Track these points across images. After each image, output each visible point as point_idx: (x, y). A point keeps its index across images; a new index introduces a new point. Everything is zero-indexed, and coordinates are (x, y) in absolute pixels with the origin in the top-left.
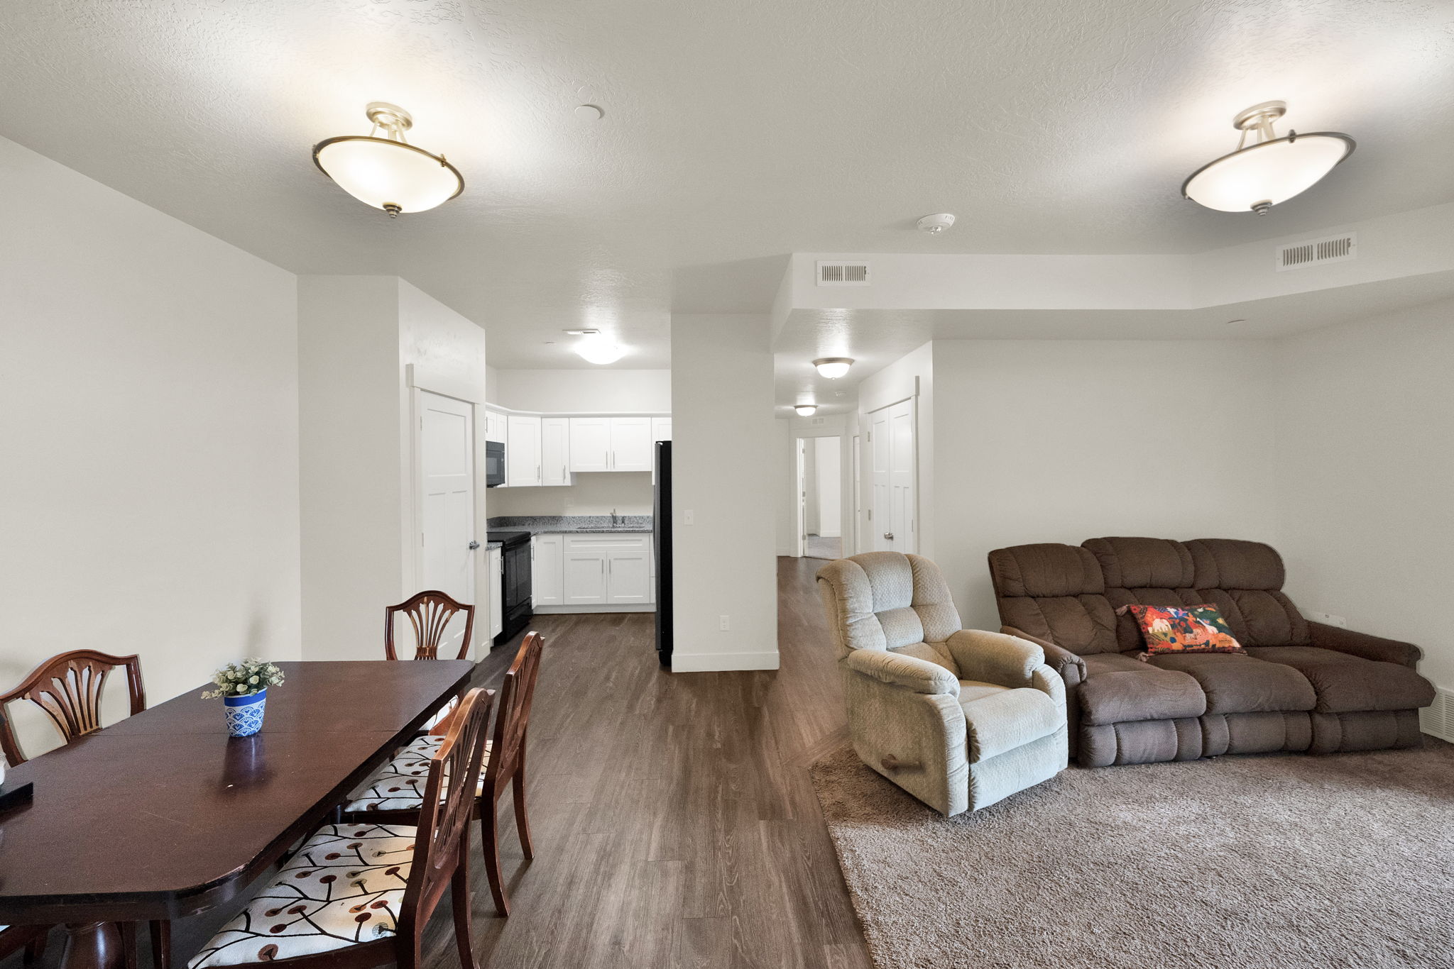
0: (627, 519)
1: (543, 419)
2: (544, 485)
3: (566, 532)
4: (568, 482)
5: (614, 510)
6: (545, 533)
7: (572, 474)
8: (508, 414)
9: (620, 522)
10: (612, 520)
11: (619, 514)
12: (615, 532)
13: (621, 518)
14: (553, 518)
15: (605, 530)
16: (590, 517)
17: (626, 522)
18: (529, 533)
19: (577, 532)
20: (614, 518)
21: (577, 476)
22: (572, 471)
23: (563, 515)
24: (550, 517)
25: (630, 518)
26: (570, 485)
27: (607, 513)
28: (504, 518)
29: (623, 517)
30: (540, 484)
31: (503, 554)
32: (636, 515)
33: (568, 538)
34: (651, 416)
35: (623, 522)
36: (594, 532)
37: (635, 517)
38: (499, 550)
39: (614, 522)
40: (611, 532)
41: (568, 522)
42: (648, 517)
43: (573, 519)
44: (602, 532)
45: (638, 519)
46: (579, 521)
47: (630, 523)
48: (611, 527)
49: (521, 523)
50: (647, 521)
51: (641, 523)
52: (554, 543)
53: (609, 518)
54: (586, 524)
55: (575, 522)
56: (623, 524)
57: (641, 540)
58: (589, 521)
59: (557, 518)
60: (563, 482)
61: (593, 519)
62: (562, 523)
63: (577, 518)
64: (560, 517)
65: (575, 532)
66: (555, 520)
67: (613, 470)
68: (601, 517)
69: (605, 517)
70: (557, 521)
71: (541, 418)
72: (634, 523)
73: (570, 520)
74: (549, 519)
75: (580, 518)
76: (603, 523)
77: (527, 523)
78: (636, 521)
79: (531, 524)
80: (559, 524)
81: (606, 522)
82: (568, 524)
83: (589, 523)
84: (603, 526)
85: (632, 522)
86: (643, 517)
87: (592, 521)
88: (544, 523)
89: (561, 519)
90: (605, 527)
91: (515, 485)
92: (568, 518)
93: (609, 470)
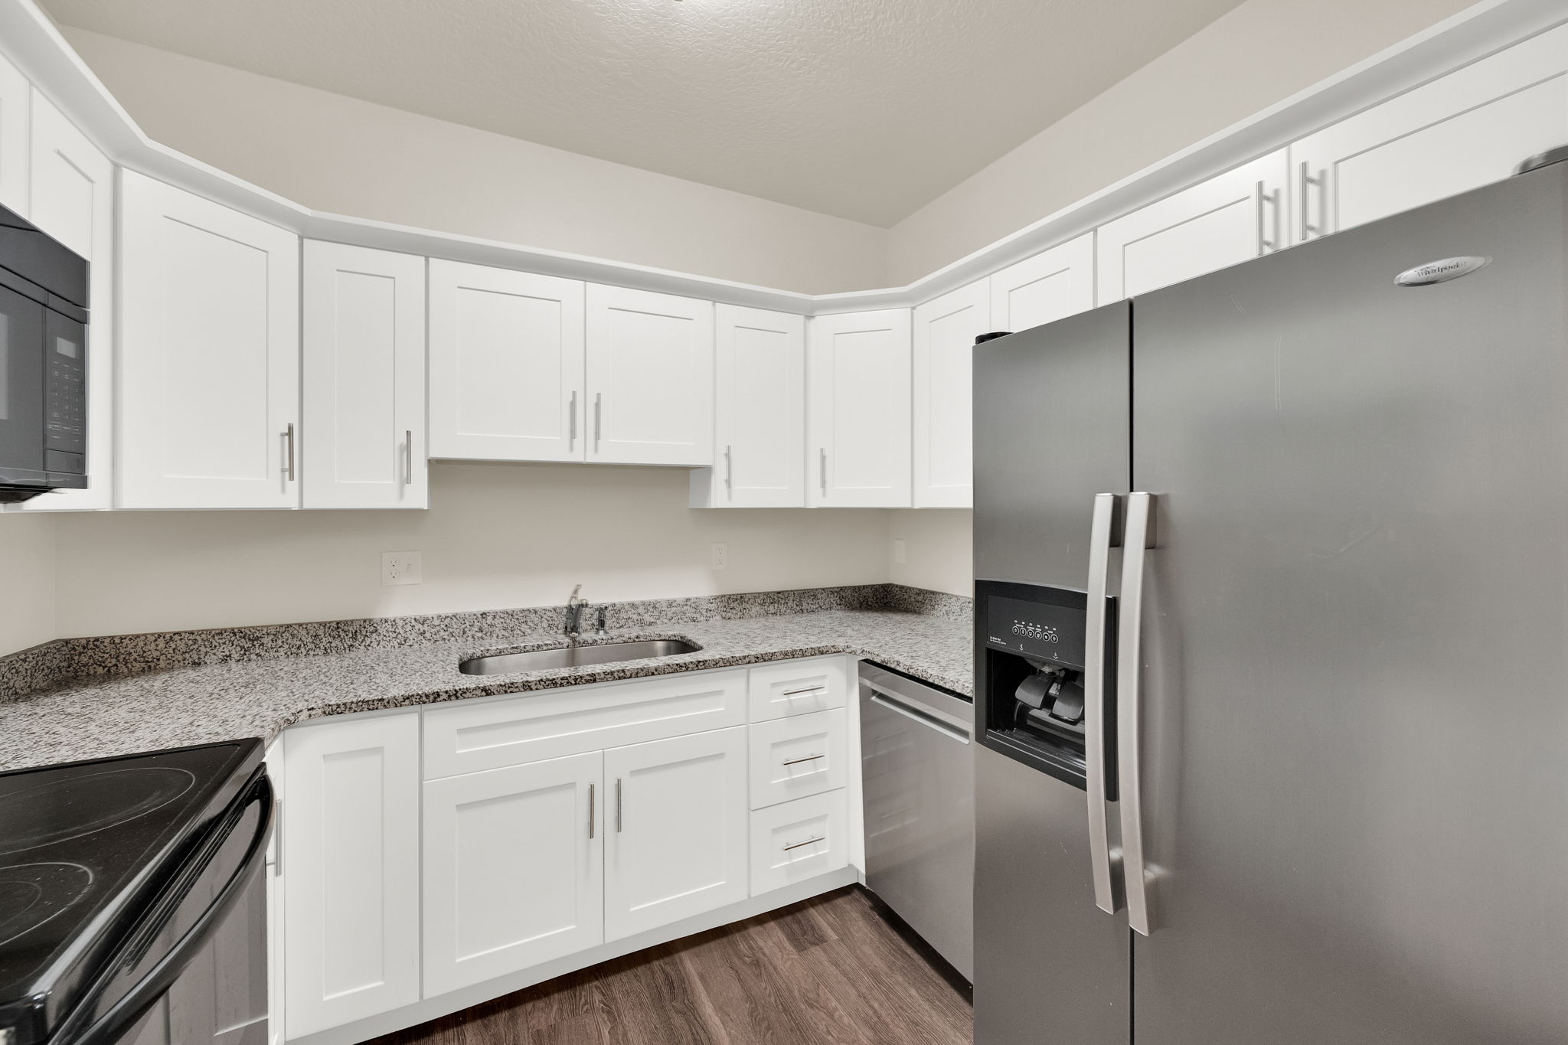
0: (608, 614)
1: (309, 243)
2: (307, 506)
3: (432, 697)
4: (417, 496)
5: (572, 590)
6: (335, 712)
7: (437, 467)
9: (591, 624)
13: (591, 614)
14: (338, 628)
16: (483, 616)
17: (608, 623)
19: (487, 693)
20: (573, 614)
21: (441, 470)
22: (437, 453)
23: (377, 615)
24: (324, 624)
25: (618, 610)
26: (426, 508)
29: (602, 610)
30: (288, 500)
32: (637, 597)
35: (602, 624)
37: (633, 605)
41: (401, 639)
42: (670, 604)
43: (418, 626)
44: (587, 682)
45: (641, 610)
46: (442, 633)
47: (618, 626)
48: (568, 647)
49: (162, 664)
50: (670, 615)
51: (651, 624)
52: (378, 750)
53: (550, 614)
54: (470, 639)
55: (428, 635)
56: (601, 632)
57: (720, 693)
58: (481, 630)
59: (356, 627)
60: (402, 496)
61: (496, 621)
62: (374, 645)
63: (436, 622)
64: (367, 622)
65: (478, 692)
66: (342, 634)
67: (592, 458)
68: (523, 611)
69: (536, 612)
70: (354, 637)
71: (301, 238)
72: (631, 624)
73: (409, 628)
74: (320, 632)
75: (447, 621)
76: (530, 631)
77: (196, 664)
78: (635, 617)
79: (236, 656)
80: (362, 647)
81: (541, 631)
82: (400, 644)
83: (480, 634)
84: (540, 643)
85: (622, 622)
86: (654, 605)
87: (491, 629)
88: (295, 652)
89: (371, 629)
90: (545, 648)
91: (133, 500)
92: (400, 623)
93: (577, 457)
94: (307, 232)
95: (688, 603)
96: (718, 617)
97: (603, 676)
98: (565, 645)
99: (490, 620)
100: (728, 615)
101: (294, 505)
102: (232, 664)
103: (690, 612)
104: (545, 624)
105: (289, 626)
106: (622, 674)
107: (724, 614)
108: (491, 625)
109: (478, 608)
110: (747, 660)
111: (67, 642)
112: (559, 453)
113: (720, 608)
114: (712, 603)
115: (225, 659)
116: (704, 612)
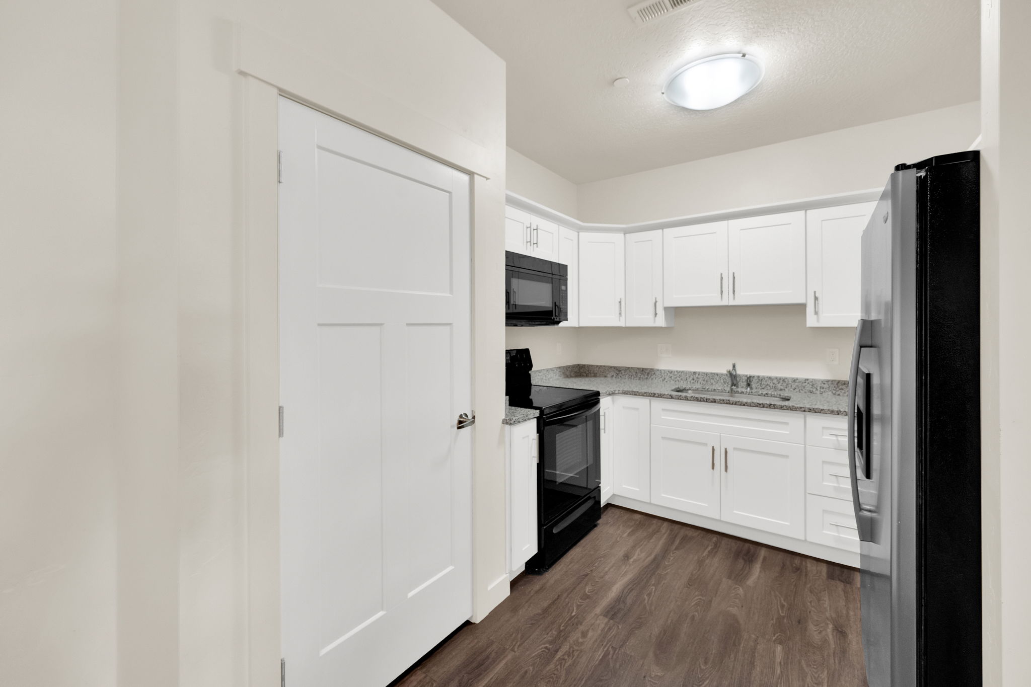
0: (755, 380)
1: (627, 235)
2: (627, 324)
3: (653, 395)
4: (661, 322)
5: (734, 366)
6: (625, 393)
7: (667, 309)
8: (580, 229)
9: (743, 384)
10: (729, 380)
11: (743, 370)
12: (735, 403)
13: (744, 379)
14: (643, 370)
15: (717, 398)
16: (694, 373)
17: (754, 385)
18: (597, 394)
19: (672, 397)
20: (733, 378)
21: (676, 312)
22: (667, 305)
23: (655, 367)
24: (639, 369)
25: (760, 379)
26: (665, 325)
27: (723, 368)
28: (583, 366)
29: (749, 378)
30: (621, 324)
31: (539, 431)
32: (773, 374)
33: (658, 405)
34: (805, 207)
35: (749, 385)
36: (698, 400)
37: (770, 378)
38: (534, 423)
39: (733, 384)
40: (728, 403)
41: (663, 378)
42: (795, 380)
43: (669, 374)
44: (712, 402)
45: (775, 381)
46: (678, 378)
47: (761, 388)
48: (729, 392)
49: (598, 375)
50: (794, 387)
51: (781, 390)
52: (637, 409)
53: (725, 377)
54: (689, 382)
55: (673, 378)
56: (749, 389)
57: (787, 424)
58: (693, 379)
59: (647, 371)
60: (655, 321)
61: (700, 377)
62: (654, 379)
63: (676, 373)
64: (652, 370)
65: (668, 396)
66: (644, 373)
67: (732, 303)
68: (712, 373)
69: (717, 375)
70: (648, 375)
71: (625, 234)
72: (769, 388)
73: (666, 374)
74: (638, 372)
75: (680, 373)
76: (715, 383)
77: (605, 377)
78: (771, 385)
79: (615, 376)
80: (650, 380)
81: (720, 384)
82: (663, 380)
83: (693, 381)
84: (715, 388)
85: (764, 386)
86: (784, 380)
87: (697, 380)
88: (630, 377)
89: (653, 373)
90: (717, 391)
91: (584, 323)
92: (663, 372)
93: (725, 302)
94: (626, 232)
95: (807, 382)
96: (830, 393)
97: (719, 401)
98: (727, 391)
99: (697, 375)
100: (838, 393)
101: (623, 325)
102: (614, 378)
103: (809, 387)
104: (722, 381)
105: (629, 368)
106: (728, 402)
107: (834, 392)
108: (698, 378)
109: (693, 370)
110: (803, 409)
111: (579, 365)
112: (717, 302)
113: (831, 388)
114: (824, 384)
115: (612, 376)
116: (819, 388)
